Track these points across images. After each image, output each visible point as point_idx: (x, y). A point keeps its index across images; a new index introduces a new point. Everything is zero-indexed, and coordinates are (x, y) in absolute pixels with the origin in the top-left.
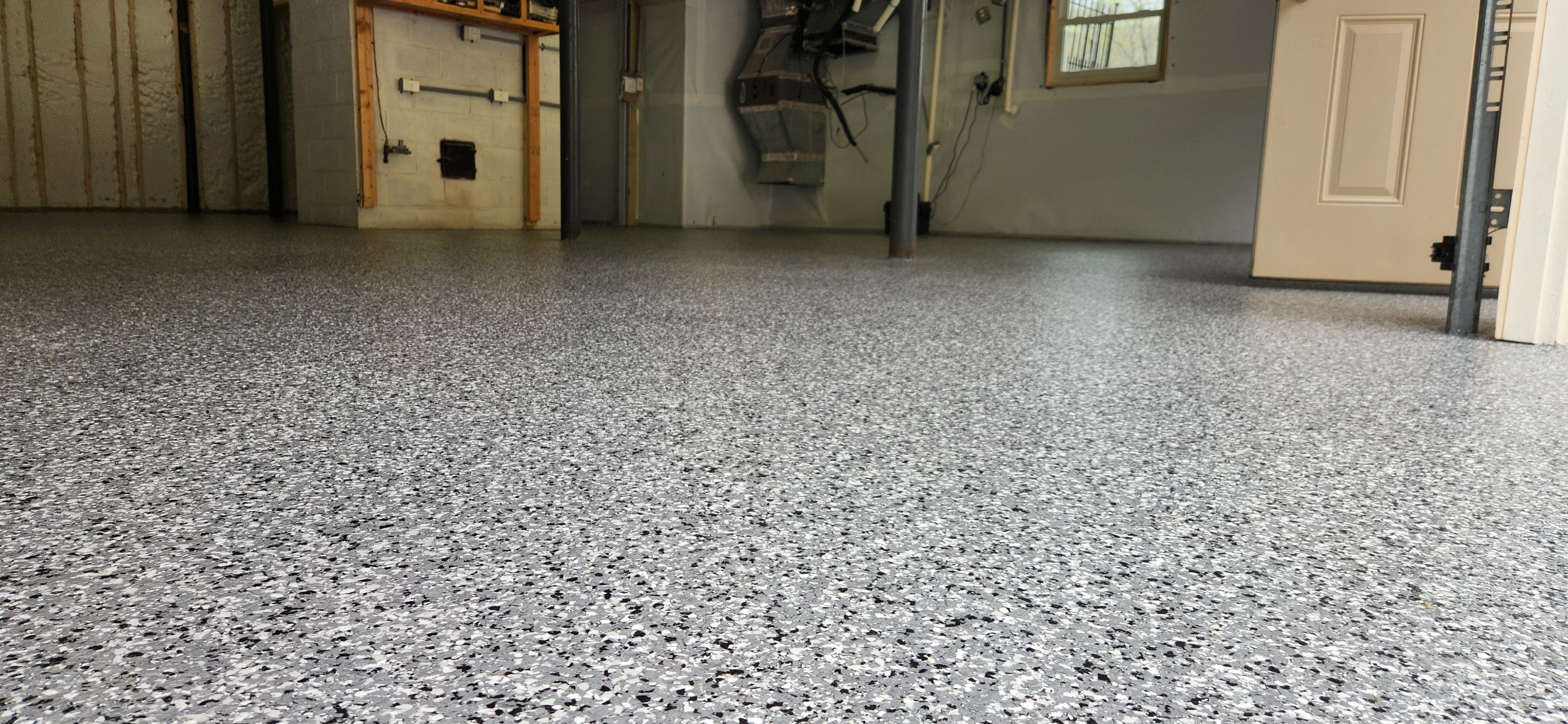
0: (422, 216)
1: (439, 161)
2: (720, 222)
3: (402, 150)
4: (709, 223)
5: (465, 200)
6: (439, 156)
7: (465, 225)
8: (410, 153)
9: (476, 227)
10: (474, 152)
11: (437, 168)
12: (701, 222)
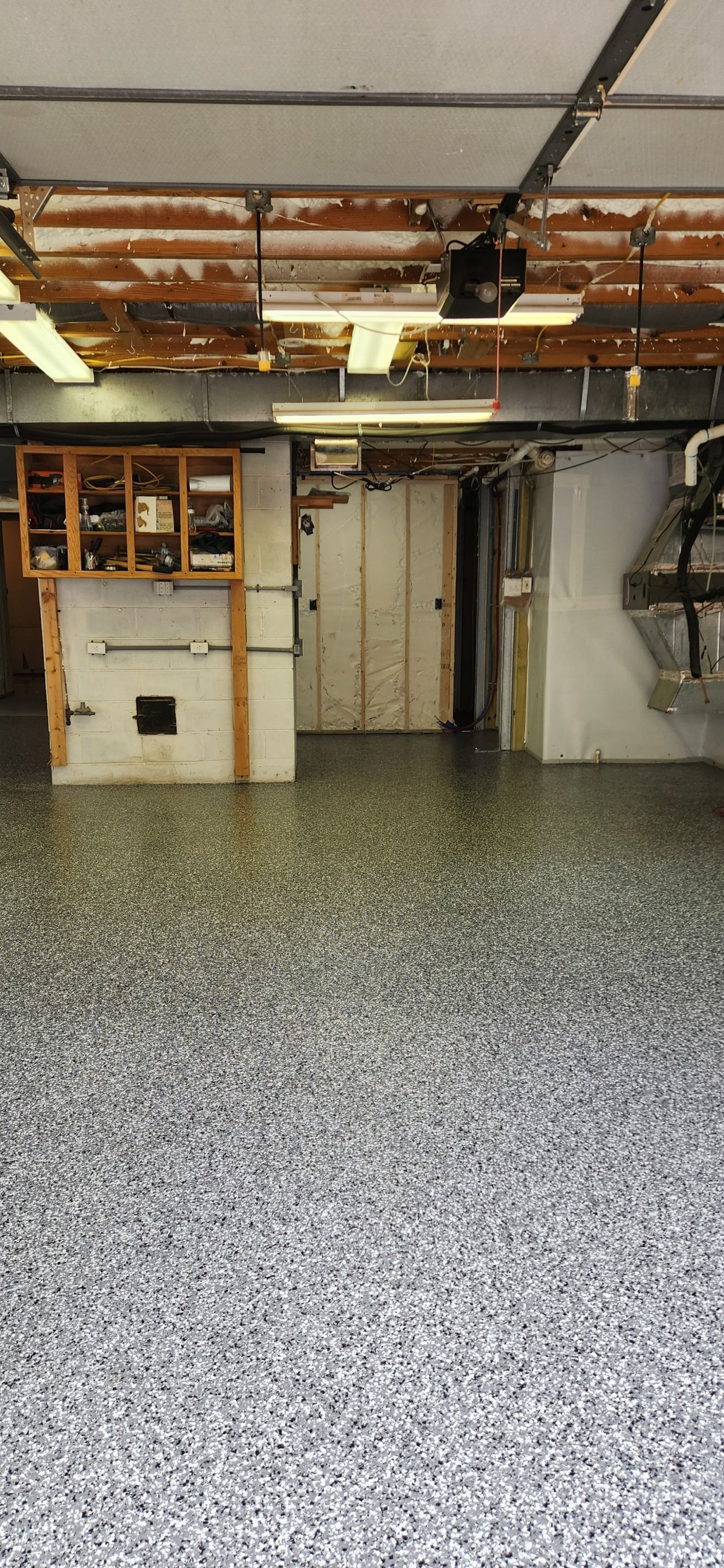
0: (118, 773)
1: (134, 717)
2: (606, 756)
3: (86, 712)
4: (589, 756)
5: (165, 755)
6: (135, 714)
7: (167, 780)
8: (94, 714)
9: (178, 782)
10: (174, 707)
11: (134, 725)
12: (575, 754)
